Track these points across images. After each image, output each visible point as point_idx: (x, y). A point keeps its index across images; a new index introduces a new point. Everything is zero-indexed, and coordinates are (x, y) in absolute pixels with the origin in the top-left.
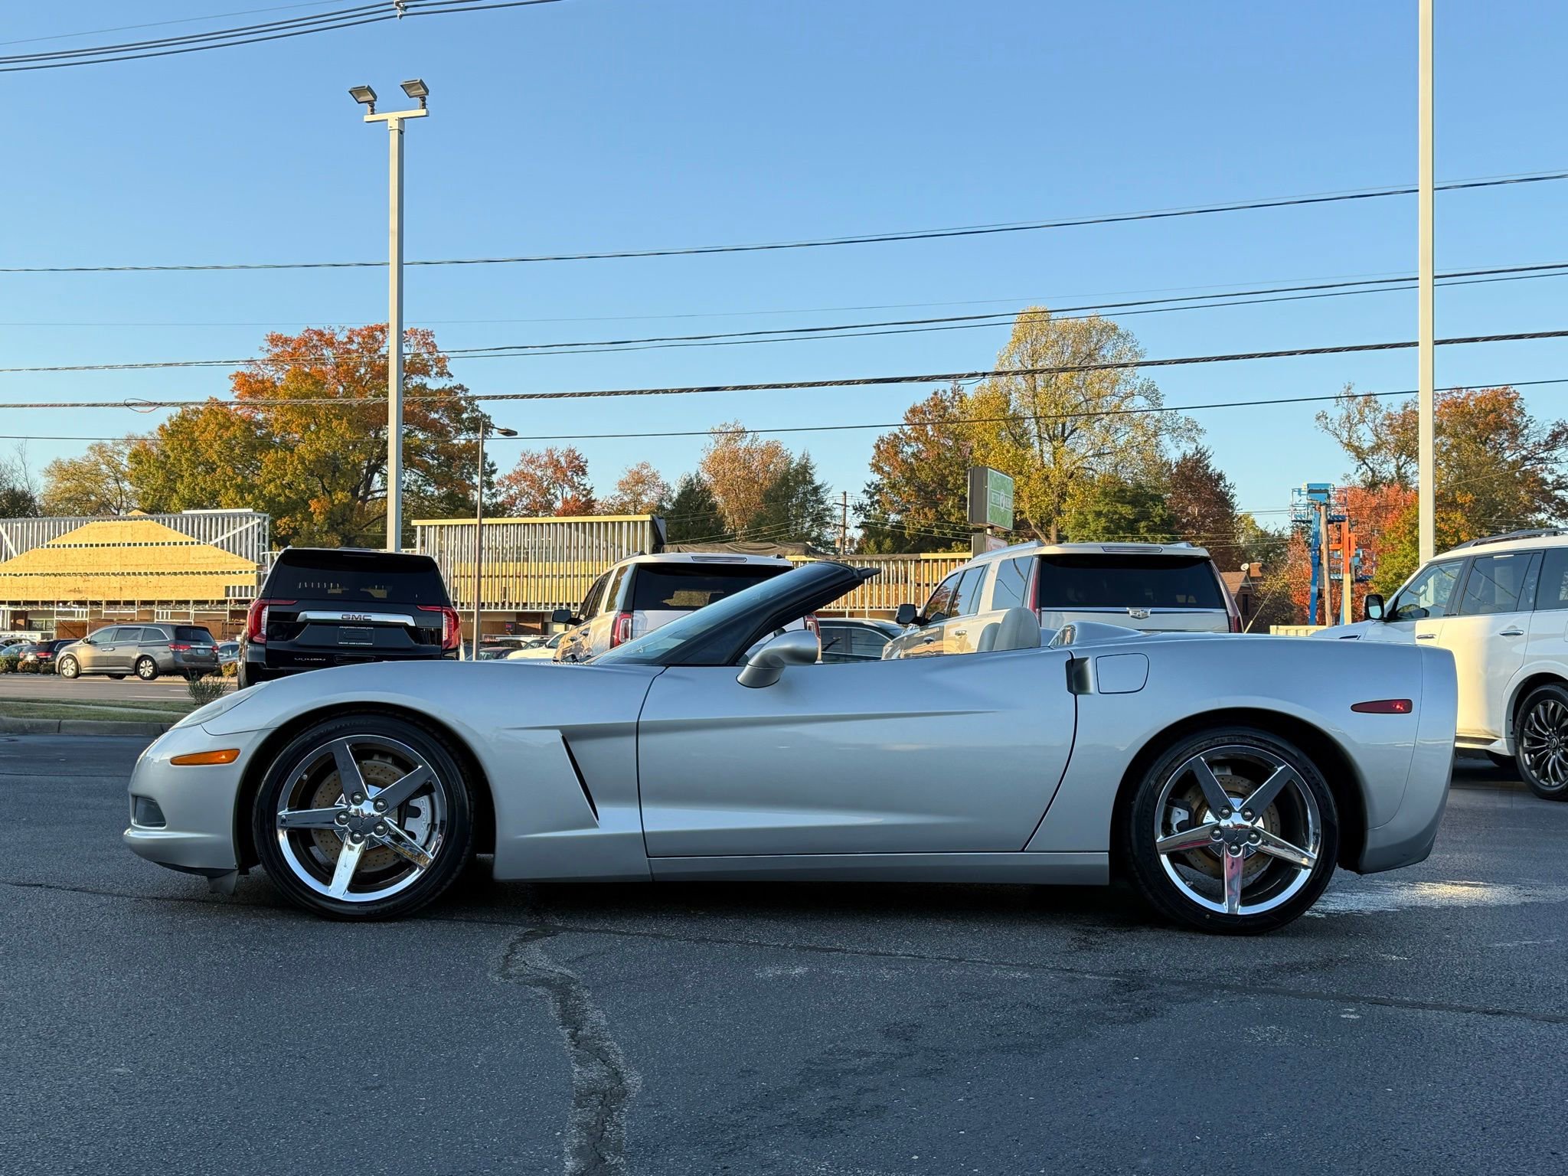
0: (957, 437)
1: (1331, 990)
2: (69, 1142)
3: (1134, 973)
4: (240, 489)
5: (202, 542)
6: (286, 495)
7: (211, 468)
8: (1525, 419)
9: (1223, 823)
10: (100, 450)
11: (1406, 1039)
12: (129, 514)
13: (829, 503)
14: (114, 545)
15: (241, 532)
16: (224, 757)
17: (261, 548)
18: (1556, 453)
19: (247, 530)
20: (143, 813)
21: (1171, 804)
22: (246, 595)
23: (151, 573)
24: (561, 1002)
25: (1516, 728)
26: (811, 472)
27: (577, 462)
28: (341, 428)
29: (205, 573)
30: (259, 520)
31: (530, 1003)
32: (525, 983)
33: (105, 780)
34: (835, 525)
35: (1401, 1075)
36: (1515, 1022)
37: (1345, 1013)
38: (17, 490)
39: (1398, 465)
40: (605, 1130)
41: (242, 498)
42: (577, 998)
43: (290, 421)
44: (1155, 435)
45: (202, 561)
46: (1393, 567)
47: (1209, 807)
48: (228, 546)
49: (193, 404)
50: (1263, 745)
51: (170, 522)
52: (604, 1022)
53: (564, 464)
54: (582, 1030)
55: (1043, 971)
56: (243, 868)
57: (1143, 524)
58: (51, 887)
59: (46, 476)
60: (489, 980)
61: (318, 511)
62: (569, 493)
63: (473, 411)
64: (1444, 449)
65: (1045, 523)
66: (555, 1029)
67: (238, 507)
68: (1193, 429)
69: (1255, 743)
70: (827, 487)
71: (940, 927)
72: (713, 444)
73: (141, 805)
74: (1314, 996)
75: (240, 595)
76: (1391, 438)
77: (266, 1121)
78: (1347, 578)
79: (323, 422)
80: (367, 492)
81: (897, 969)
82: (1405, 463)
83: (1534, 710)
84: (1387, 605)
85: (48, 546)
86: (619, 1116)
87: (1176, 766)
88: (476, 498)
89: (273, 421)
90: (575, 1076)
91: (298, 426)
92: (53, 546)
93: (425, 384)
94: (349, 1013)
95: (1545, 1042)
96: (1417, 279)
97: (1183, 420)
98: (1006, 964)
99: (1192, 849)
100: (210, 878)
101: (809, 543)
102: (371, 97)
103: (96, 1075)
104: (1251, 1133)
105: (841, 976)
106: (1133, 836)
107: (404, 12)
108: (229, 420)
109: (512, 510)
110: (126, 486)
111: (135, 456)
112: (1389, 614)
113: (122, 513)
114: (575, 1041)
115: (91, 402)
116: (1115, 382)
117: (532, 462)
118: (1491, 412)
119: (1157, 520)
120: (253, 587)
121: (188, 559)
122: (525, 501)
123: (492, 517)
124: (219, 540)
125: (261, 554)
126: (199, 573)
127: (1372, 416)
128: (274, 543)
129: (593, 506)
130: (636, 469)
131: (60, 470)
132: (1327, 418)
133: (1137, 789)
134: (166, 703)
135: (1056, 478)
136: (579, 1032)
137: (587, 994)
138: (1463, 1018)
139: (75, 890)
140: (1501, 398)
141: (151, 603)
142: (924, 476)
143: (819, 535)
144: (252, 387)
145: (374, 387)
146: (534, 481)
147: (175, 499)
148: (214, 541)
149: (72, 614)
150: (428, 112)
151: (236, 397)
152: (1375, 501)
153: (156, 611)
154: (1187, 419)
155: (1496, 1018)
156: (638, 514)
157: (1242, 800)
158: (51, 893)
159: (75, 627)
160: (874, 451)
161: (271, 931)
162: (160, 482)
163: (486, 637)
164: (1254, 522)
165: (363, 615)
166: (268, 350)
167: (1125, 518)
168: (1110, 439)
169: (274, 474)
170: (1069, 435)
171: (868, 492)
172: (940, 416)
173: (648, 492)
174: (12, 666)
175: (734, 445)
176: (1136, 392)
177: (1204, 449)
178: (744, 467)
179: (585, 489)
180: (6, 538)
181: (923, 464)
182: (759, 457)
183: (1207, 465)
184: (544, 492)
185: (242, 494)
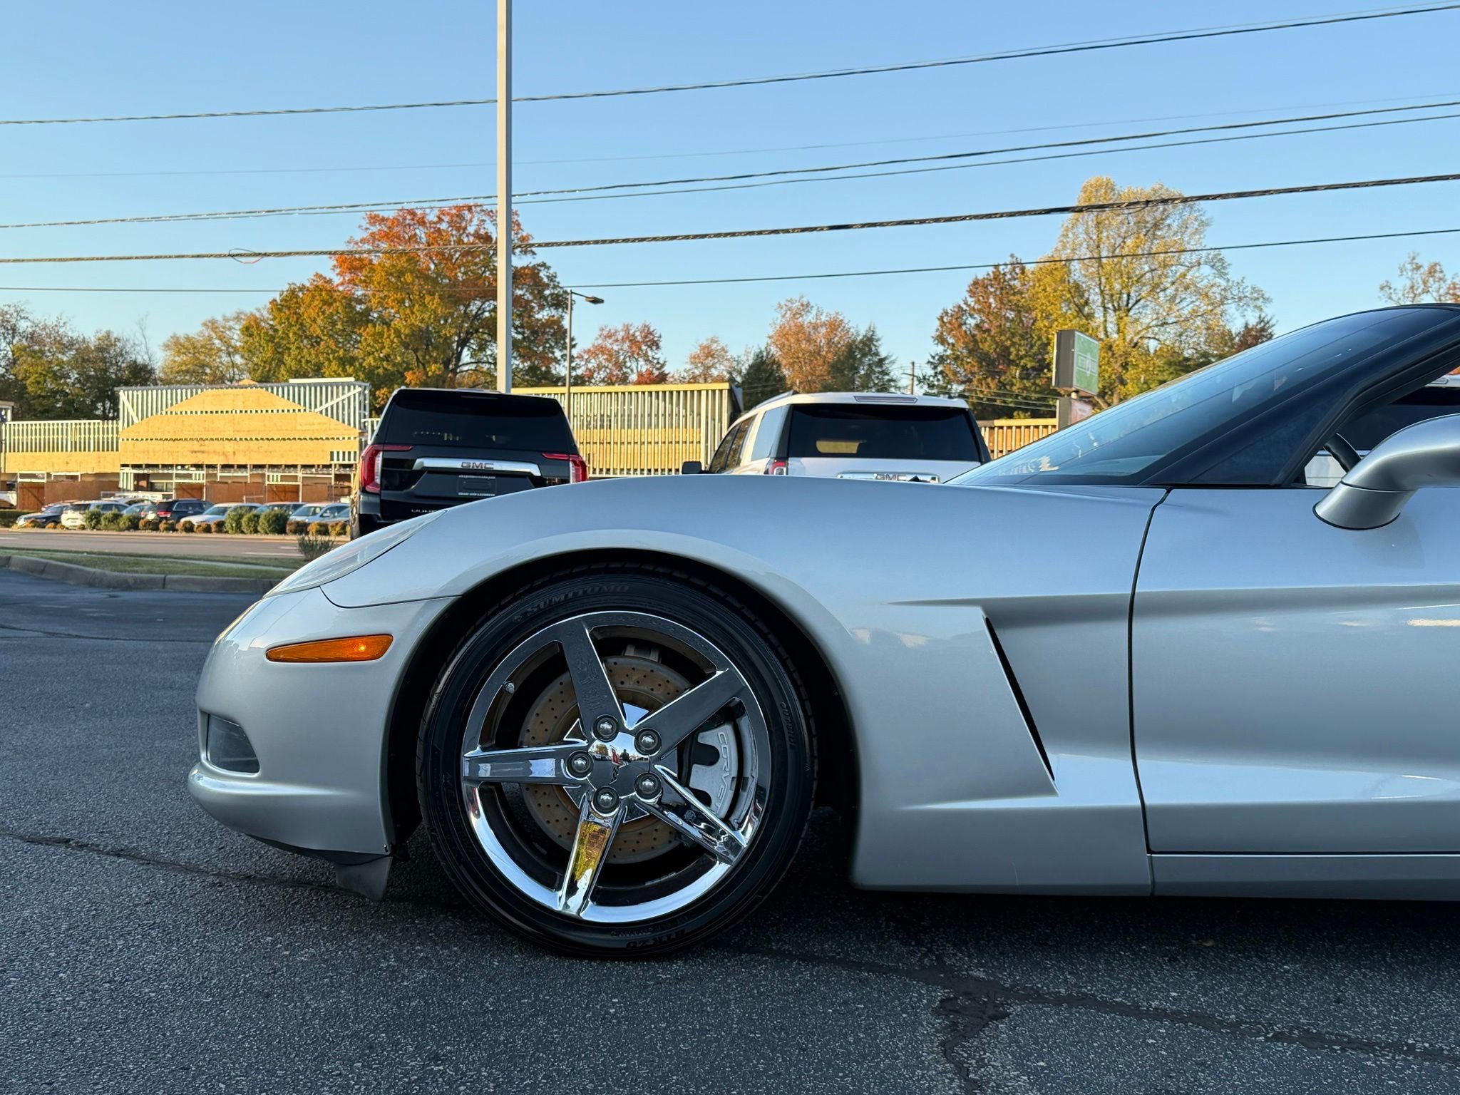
0: (1018, 309)
4: (342, 361)
5: (308, 410)
6: (383, 368)
7: (316, 342)
10: (212, 325)
12: (241, 383)
13: (895, 373)
14: (227, 412)
15: (343, 400)
16: (362, 648)
17: (362, 415)
19: (349, 398)
20: (221, 744)
22: (349, 460)
23: (262, 439)
26: (875, 343)
27: (652, 337)
28: (433, 304)
29: (311, 439)
30: (360, 389)
38: (138, 362)
41: (344, 369)
43: (386, 296)
44: (1221, 304)
45: (308, 427)
48: (332, 413)
51: (278, 390)
53: (639, 338)
56: (399, 852)
59: (164, 350)
61: (413, 382)
62: (643, 367)
63: (555, 287)
67: (341, 377)
68: (1259, 298)
70: (893, 360)
72: (780, 318)
73: (217, 731)
75: (344, 460)
79: (417, 297)
80: (457, 366)
85: (166, 413)
89: (371, 297)
91: (393, 301)
92: (171, 413)
97: (1249, 289)
108: (331, 297)
109: (592, 381)
110: (238, 360)
111: (247, 331)
113: (235, 383)
117: (610, 337)
120: (355, 453)
121: (296, 426)
122: (603, 374)
124: (323, 407)
125: (363, 421)
126: (305, 439)
127: (1436, 285)
128: (373, 412)
129: (665, 376)
130: (705, 343)
131: (178, 345)
132: (1390, 288)
134: (276, 559)
135: (1120, 347)
141: (262, 467)
142: (987, 347)
144: (351, 262)
145: (463, 265)
146: (611, 355)
147: (283, 370)
148: (319, 409)
149: (189, 476)
151: (338, 274)
153: (267, 474)
154: (1253, 288)
156: (715, 383)
159: (192, 489)
160: (938, 323)
162: (269, 355)
165: (484, 462)
166: (366, 229)
168: (1176, 308)
169: (373, 347)
170: (1133, 306)
171: (932, 363)
172: (1002, 289)
173: (718, 365)
174: (134, 524)
175: (800, 320)
176: (1202, 261)
177: (1268, 318)
178: (809, 340)
179: (658, 363)
180: (128, 405)
181: (985, 335)
182: (823, 330)
183: (1270, 334)
184: (620, 366)
185: (344, 365)
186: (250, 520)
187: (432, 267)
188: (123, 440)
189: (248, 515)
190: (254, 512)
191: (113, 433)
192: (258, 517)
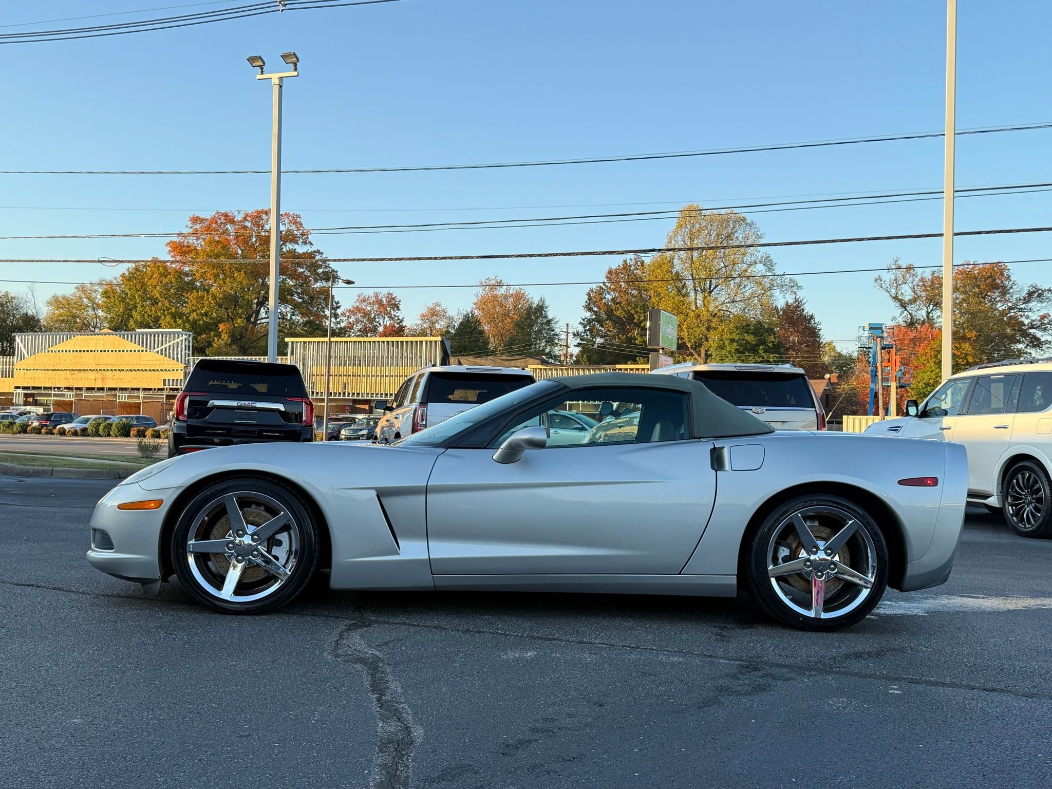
0: (640, 289)
1: (882, 673)
2: (39, 773)
3: (752, 658)
4: (174, 316)
5: (148, 350)
6: (203, 321)
7: (155, 302)
8: (1011, 283)
9: (813, 557)
10: (82, 288)
11: (932, 708)
12: (102, 331)
13: (557, 330)
14: (91, 351)
15: (174, 344)
16: (152, 505)
17: (187, 354)
18: (1030, 305)
19: (178, 343)
20: (99, 540)
21: (778, 544)
22: (177, 385)
23: (115, 370)
24: (371, 675)
25: (1004, 489)
26: (545, 310)
27: (394, 301)
28: (240, 278)
29: (150, 370)
30: (186, 337)
31: (352, 675)
32: (348, 661)
33: (80, 510)
34: (561, 345)
35: (929, 735)
36: (1004, 697)
37: (891, 690)
38: (29, 314)
39: (927, 311)
40: (397, 769)
41: (175, 322)
42: (383, 672)
43: (206, 272)
44: (770, 289)
45: (148, 362)
46: (924, 378)
47: (803, 547)
48: (165, 353)
49: (143, 261)
50: (840, 507)
51: (128, 337)
52: (399, 690)
53: (385, 302)
54: (385, 695)
55: (692, 657)
56: (165, 578)
57: (761, 347)
58: (39, 587)
59: (47, 306)
60: (324, 659)
61: (224, 331)
62: (388, 322)
63: (325, 268)
64: (958, 301)
65: (697, 346)
66: (367, 695)
67: (172, 328)
68: (794, 285)
69: (834, 505)
70: (556, 320)
71: (625, 624)
72: (481, 291)
73: (98, 535)
74: (871, 676)
75: (173, 385)
76: (923, 294)
77: (171, 760)
78: (893, 385)
79: (228, 273)
80: (256, 319)
81: (595, 654)
82: (932, 310)
83: (1015, 477)
84: (921, 406)
85: (48, 351)
86: (407, 759)
87: (782, 519)
88: (327, 324)
89: (196, 272)
90: (379, 729)
91: (211, 275)
92: (52, 351)
93: (295, 249)
94: (231, 681)
95: (1024, 712)
96: (943, 192)
97: (788, 280)
98: (667, 651)
99: (792, 574)
100: (143, 584)
101: (544, 357)
102: (261, 63)
103: (60, 724)
104: (829, 777)
105: (558, 659)
106: (753, 565)
107: (284, 8)
108: (167, 270)
109: (351, 332)
110: (100, 313)
111: (105, 294)
112: (922, 413)
113: (97, 331)
114: (380, 703)
115: (76, 260)
116: (744, 254)
117: (364, 301)
118: (990, 278)
119: (770, 345)
120: (181, 380)
121: (139, 361)
122: (359, 327)
123: (337, 337)
124: (159, 349)
125: (187, 358)
126: (146, 370)
127: (911, 279)
128: (195, 352)
129: (403, 331)
130: (432, 306)
131: (56, 302)
132: (881, 281)
133: (756, 534)
134: (123, 456)
135: (705, 316)
136: (383, 697)
137: (389, 669)
138: (970, 693)
139: (55, 589)
140: (996, 269)
141: (115, 389)
142: (619, 313)
143: (550, 352)
144: (180, 249)
145: (261, 251)
146: (365, 313)
147: (131, 322)
148: (156, 350)
149: (63, 395)
150: (298, 73)
151: (172, 256)
152: (913, 335)
153: (118, 394)
154: (791, 280)
155: (992, 694)
156: (433, 336)
157: (825, 542)
158: (39, 591)
159: (65, 404)
160: (586, 297)
161: (182, 621)
162: (121, 311)
163: (332, 415)
164: (834, 347)
165: (250, 403)
166: (191, 227)
167: (749, 343)
168: (741, 291)
169: (196, 306)
170: (714, 288)
171: (582, 324)
172: (629, 275)
173: (440, 321)
174: (24, 429)
175: (495, 292)
176: (758, 262)
177: (801, 298)
178: (501, 305)
179: (398, 319)
180: (21, 345)
181: (618, 306)
182: (511, 300)
183: (802, 309)
184: (372, 321)
185: (175, 318)
186: (105, 427)
187: (240, 252)
188: (17, 369)
189: (104, 424)
190: (108, 422)
191: (9, 365)
192: (111, 425)
